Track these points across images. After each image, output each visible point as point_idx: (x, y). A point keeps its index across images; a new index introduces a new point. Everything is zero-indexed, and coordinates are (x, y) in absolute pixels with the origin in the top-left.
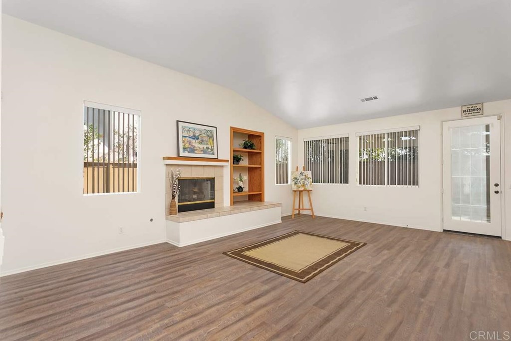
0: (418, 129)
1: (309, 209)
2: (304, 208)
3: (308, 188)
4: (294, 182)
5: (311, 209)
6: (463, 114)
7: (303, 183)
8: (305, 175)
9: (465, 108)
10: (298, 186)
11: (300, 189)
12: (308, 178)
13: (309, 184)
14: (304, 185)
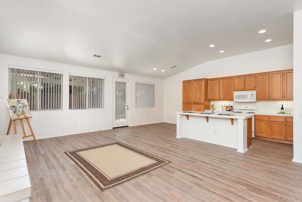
0: (104, 78)
1: (31, 136)
2: (26, 135)
3: (28, 115)
4: (12, 111)
5: (33, 135)
6: (120, 76)
7: (22, 111)
8: (22, 103)
9: (120, 74)
10: (17, 114)
11: (21, 117)
12: (26, 106)
13: (28, 112)
14: (23, 113)
